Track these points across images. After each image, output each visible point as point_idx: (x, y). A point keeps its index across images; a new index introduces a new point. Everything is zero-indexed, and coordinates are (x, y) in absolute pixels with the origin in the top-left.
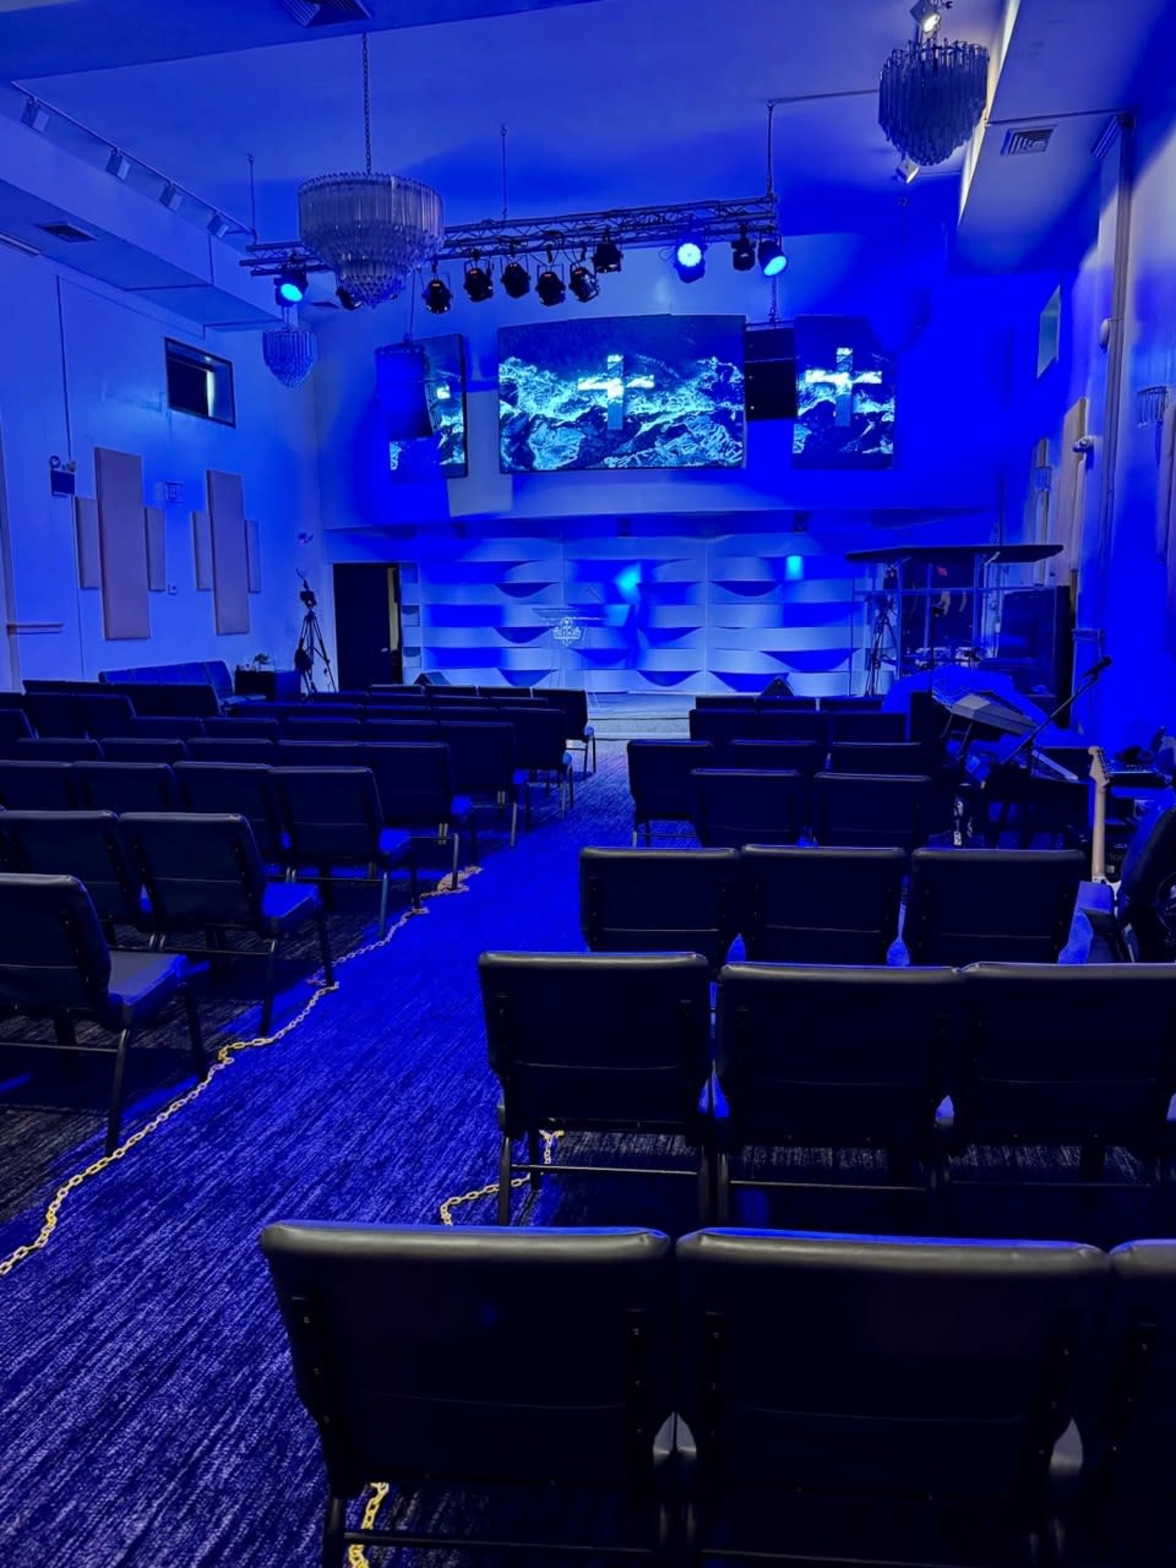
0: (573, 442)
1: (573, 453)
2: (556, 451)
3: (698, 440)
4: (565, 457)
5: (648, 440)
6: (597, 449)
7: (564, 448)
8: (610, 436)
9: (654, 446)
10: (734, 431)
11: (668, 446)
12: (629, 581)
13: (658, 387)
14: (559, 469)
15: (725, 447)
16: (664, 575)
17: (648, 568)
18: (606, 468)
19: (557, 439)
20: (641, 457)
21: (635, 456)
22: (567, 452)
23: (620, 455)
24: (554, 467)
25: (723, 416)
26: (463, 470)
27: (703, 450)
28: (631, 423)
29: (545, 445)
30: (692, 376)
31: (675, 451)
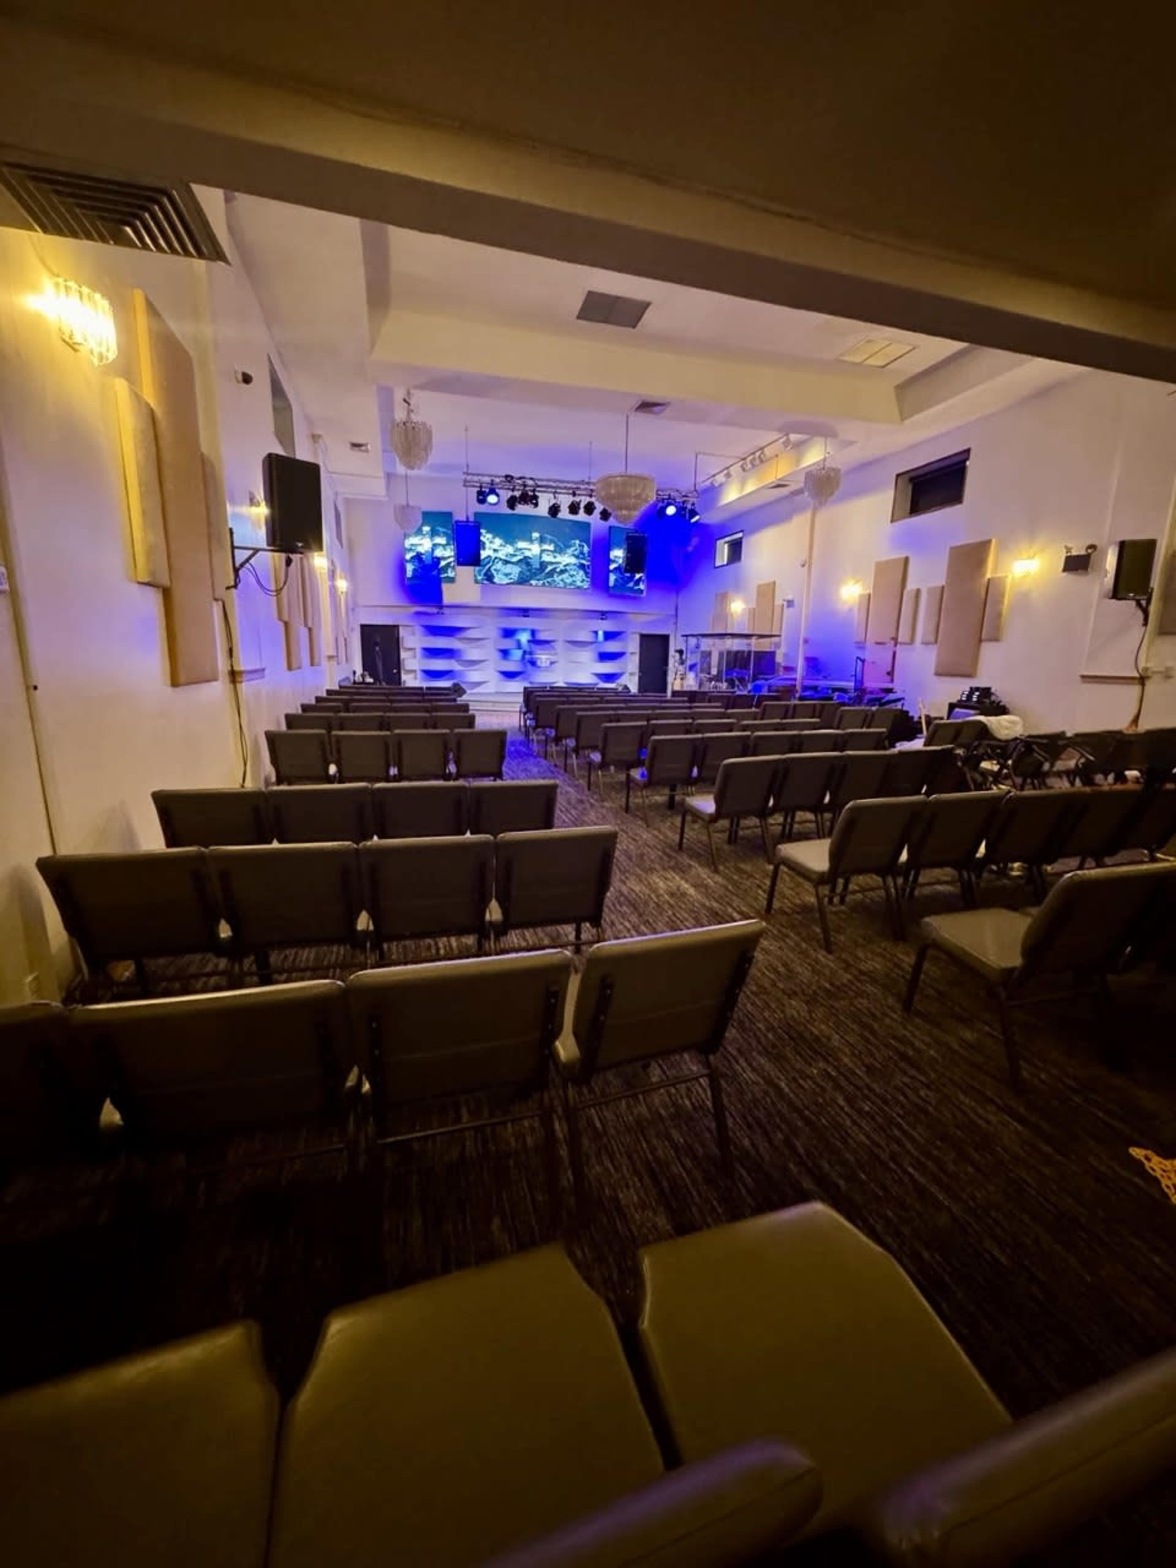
0: (515, 571)
1: (515, 576)
2: (507, 575)
3: (572, 576)
4: (511, 579)
5: (551, 574)
6: (527, 576)
7: (510, 574)
8: (533, 571)
9: (553, 577)
10: (586, 573)
11: (560, 577)
12: (524, 638)
13: (554, 551)
14: (508, 584)
15: (583, 581)
16: (542, 636)
17: (533, 632)
18: (531, 585)
19: (508, 569)
20: (548, 582)
21: (545, 581)
22: (512, 576)
23: (538, 580)
24: (504, 582)
25: (582, 567)
26: (452, 580)
27: (574, 581)
28: (543, 565)
29: (500, 572)
30: (570, 547)
31: (562, 580)
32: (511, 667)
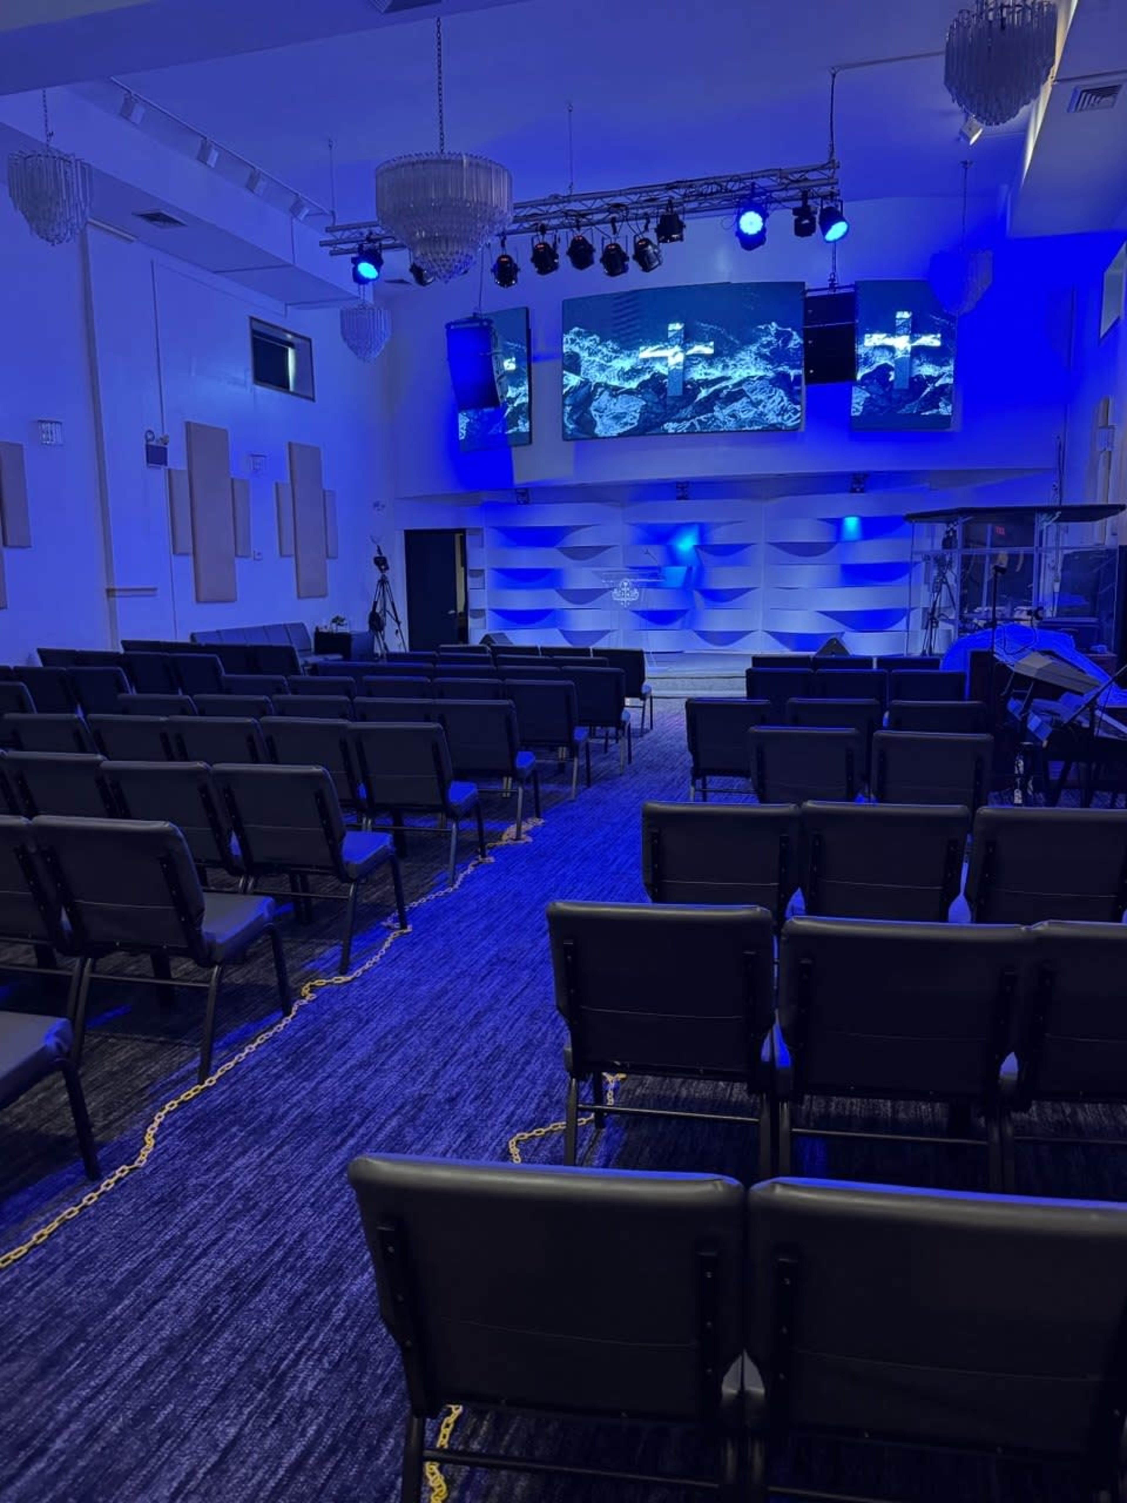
0: (633, 409)
1: (633, 419)
2: (617, 418)
3: (756, 404)
4: (626, 424)
5: (707, 405)
6: (657, 415)
7: (625, 415)
8: (670, 402)
9: (712, 411)
10: (793, 394)
11: (727, 411)
12: (686, 544)
13: (718, 354)
14: (620, 435)
15: (783, 411)
16: (719, 537)
17: (703, 531)
18: (666, 433)
19: (619, 406)
20: (700, 421)
21: (694, 421)
22: (627, 419)
23: (679, 421)
24: (615, 433)
25: (781, 381)
26: (528, 439)
27: (761, 414)
28: (690, 389)
29: (607, 412)
30: (752, 341)
31: (733, 416)
32: (657, 601)
